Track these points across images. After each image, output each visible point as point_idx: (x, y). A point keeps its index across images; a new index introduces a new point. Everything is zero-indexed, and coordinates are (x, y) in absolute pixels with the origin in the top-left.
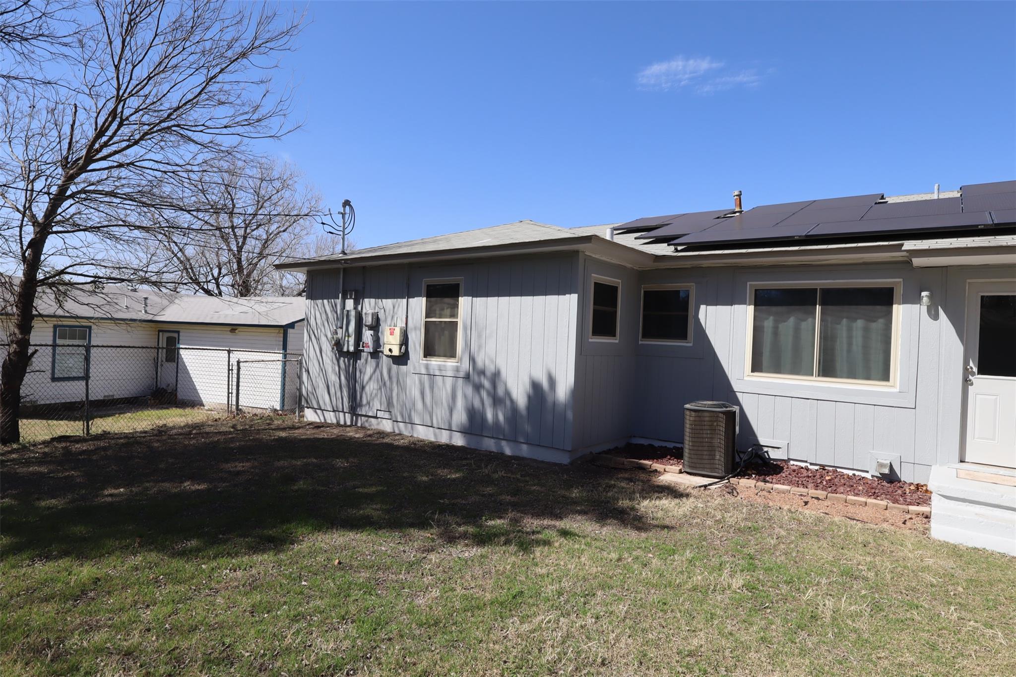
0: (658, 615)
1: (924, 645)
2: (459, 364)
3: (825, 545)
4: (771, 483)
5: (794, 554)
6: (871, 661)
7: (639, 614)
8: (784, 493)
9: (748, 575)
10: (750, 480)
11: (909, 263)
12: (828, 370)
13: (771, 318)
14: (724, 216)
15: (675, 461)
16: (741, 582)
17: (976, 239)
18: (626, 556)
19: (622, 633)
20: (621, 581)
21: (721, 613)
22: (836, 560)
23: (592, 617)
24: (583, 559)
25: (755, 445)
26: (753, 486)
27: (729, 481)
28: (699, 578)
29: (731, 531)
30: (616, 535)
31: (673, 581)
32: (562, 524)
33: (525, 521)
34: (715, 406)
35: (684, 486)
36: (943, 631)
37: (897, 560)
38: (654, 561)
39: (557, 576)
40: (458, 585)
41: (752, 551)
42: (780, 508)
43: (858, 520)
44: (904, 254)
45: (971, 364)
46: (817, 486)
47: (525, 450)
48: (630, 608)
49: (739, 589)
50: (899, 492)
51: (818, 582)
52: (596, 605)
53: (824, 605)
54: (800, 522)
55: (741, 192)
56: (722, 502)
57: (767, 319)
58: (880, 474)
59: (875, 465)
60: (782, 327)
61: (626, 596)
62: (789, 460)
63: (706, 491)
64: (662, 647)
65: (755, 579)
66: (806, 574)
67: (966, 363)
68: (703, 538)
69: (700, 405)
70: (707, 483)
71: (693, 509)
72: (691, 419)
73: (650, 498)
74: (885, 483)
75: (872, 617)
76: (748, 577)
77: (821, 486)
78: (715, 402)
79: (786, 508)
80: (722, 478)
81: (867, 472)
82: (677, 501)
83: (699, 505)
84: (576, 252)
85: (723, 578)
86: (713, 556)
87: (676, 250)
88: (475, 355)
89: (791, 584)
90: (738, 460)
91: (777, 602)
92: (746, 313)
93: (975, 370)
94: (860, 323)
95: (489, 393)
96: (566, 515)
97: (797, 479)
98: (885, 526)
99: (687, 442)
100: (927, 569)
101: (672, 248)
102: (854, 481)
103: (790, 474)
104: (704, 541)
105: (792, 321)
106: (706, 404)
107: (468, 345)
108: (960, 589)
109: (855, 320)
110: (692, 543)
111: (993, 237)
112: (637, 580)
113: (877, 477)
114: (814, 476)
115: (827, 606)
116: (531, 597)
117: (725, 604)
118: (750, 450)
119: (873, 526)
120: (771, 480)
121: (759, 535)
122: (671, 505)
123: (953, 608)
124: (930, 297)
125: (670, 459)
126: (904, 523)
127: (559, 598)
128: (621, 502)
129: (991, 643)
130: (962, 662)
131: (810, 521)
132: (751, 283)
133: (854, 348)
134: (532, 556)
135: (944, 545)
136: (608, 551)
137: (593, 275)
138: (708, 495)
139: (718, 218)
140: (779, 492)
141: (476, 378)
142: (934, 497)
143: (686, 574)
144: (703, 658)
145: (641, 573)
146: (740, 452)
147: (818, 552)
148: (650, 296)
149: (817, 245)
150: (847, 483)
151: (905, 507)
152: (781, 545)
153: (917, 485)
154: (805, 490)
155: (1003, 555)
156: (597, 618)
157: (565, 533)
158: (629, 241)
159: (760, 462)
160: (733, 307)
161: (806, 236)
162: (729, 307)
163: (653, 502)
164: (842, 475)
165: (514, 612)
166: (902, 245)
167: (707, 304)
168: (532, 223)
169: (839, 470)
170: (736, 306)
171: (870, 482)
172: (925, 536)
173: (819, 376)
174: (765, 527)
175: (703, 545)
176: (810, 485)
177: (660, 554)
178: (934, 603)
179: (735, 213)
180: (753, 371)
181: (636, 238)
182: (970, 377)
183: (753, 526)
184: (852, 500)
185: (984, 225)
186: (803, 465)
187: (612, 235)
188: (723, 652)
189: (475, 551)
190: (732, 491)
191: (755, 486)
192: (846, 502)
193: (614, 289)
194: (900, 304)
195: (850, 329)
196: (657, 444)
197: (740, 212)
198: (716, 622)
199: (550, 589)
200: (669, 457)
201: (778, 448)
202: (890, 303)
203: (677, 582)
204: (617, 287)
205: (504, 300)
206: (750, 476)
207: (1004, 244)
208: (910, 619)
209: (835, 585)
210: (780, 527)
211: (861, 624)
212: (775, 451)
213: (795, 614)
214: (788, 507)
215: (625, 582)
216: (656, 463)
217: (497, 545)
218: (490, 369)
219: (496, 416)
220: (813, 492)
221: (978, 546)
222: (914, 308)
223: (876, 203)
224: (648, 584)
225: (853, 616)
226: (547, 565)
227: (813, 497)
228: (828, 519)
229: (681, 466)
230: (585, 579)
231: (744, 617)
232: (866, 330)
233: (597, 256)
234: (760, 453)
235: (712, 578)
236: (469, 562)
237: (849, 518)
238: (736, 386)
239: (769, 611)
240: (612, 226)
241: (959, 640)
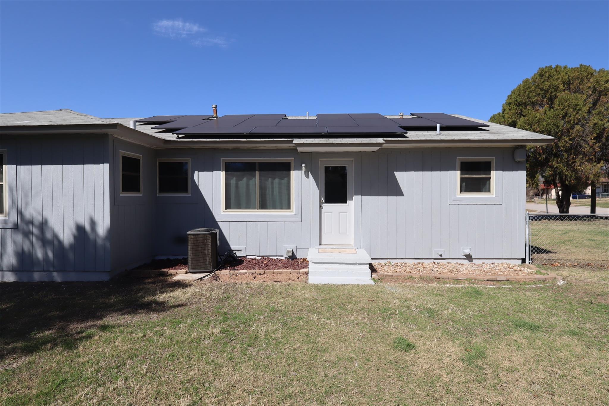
0: (169, 364)
1: (304, 336)
2: (7, 218)
3: (263, 298)
4: (238, 270)
5: (248, 307)
6: (281, 352)
7: (156, 367)
8: (244, 274)
9: (224, 324)
10: (226, 270)
11: (296, 150)
12: (263, 206)
13: (234, 178)
14: (206, 119)
15: (183, 267)
16: (219, 330)
17: (322, 139)
18: (149, 333)
19: (145, 383)
20: (145, 350)
21: (208, 351)
22: (268, 304)
23: (123, 380)
24: (117, 343)
25: (229, 250)
26: (228, 273)
27: (215, 273)
28: (195, 334)
29: (215, 301)
30: (143, 321)
31: (179, 340)
32: (102, 323)
33: (71, 327)
34: (205, 231)
35: (189, 280)
36: (312, 327)
37: (294, 298)
38: (167, 331)
39: (96, 360)
40: (4, 392)
41: (226, 310)
42: (242, 283)
43: (278, 282)
44: (294, 145)
45: (322, 199)
46: (260, 268)
47: (73, 277)
48: (150, 365)
49: (218, 334)
50: (296, 264)
51: (259, 318)
52: (126, 371)
53: (261, 330)
54: (251, 288)
55: (216, 105)
56: (211, 286)
57: (232, 179)
58: (289, 256)
59: (286, 252)
60: (240, 183)
61: (148, 358)
62: (247, 256)
63: (202, 281)
64: (170, 383)
65: (227, 326)
66: (253, 316)
67: (320, 198)
68: (199, 309)
69: (196, 231)
70: (202, 277)
71: (194, 294)
72: (192, 240)
73: (167, 292)
74: (290, 261)
75: (283, 329)
76: (223, 326)
77: (262, 267)
78: (205, 229)
79: (244, 282)
80: (211, 272)
81: (283, 256)
82: (183, 290)
83: (197, 291)
84: (107, 135)
85: (209, 330)
86: (204, 319)
87: (178, 138)
88: (23, 211)
89: (246, 324)
90: (219, 260)
91: (238, 335)
92: (221, 175)
93: (324, 201)
94: (277, 181)
95: (37, 237)
96: (105, 315)
97: (251, 266)
98: (290, 282)
99: (190, 254)
100: (306, 299)
101: (175, 136)
102: (277, 262)
103: (247, 264)
104: (199, 311)
105: (245, 179)
106: (200, 230)
107: (14, 202)
108: (319, 305)
109: (274, 179)
110: (192, 314)
111: (328, 139)
112: (156, 346)
113: (287, 258)
114: (259, 263)
115: (263, 330)
116: (73, 381)
117: (210, 345)
118: (226, 253)
119: (285, 283)
120: (237, 269)
121: (230, 300)
122: (180, 294)
123: (315, 315)
124: (306, 167)
125: (180, 266)
126: (298, 279)
127: (97, 374)
128: (147, 299)
129: (329, 326)
130: (319, 339)
131: (256, 286)
132: (222, 158)
133: (275, 193)
134: (75, 351)
135: (314, 285)
136: (136, 332)
137: (120, 151)
138: (203, 284)
139: (204, 120)
140: (242, 274)
141: (25, 227)
142: (310, 264)
143: (187, 333)
144: (196, 381)
145: (159, 341)
146: (221, 255)
147: (260, 302)
148: (162, 166)
149: (255, 138)
150: (274, 264)
151: (298, 271)
152: (242, 303)
153: (304, 259)
154: (254, 271)
155: (335, 285)
156: (127, 379)
157: (104, 328)
158: (147, 130)
159: (232, 259)
160: (213, 172)
161: (250, 133)
162: (211, 172)
163: (169, 294)
164: (272, 260)
165: (57, 397)
166: (293, 141)
167: (199, 171)
168: (71, 111)
169: (270, 257)
170: (215, 172)
171: (284, 261)
172: (306, 283)
173: (259, 209)
174: (233, 295)
175: (198, 314)
176: (257, 268)
177: (172, 326)
178: (309, 314)
179: (214, 117)
180: (226, 209)
181: (152, 128)
182: (322, 205)
183: (227, 296)
184: (276, 272)
185: (324, 133)
186: (253, 257)
187: (135, 125)
188: (208, 373)
189: (24, 360)
190: (216, 278)
191: (229, 273)
192: (273, 273)
193: (138, 161)
194: (293, 170)
195: (272, 183)
196: (172, 258)
197: (217, 117)
198: (204, 357)
199: (89, 371)
200: (179, 265)
201: (241, 250)
202: (289, 170)
203: (182, 340)
204: (139, 160)
205: (47, 168)
206: (226, 268)
207: (331, 142)
208: (299, 325)
209: (267, 318)
210: (241, 294)
211: (278, 335)
212: (239, 252)
213: (247, 339)
214: (246, 281)
215: (147, 350)
216: (171, 270)
217: (45, 351)
218: (38, 219)
219: (45, 255)
220: (258, 271)
221: (326, 283)
222: (299, 172)
223: (282, 119)
224: (163, 347)
225: (274, 332)
226: (88, 355)
227: (258, 274)
228: (265, 284)
229: (187, 269)
230: (118, 356)
231: (220, 349)
232: (280, 184)
233: (123, 138)
234: (231, 254)
235: (203, 332)
236: (17, 371)
237: (274, 281)
238: (217, 218)
239: (234, 341)
240: (136, 119)
241: (318, 329)
